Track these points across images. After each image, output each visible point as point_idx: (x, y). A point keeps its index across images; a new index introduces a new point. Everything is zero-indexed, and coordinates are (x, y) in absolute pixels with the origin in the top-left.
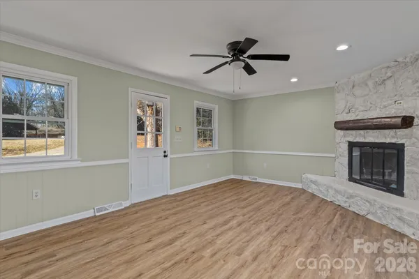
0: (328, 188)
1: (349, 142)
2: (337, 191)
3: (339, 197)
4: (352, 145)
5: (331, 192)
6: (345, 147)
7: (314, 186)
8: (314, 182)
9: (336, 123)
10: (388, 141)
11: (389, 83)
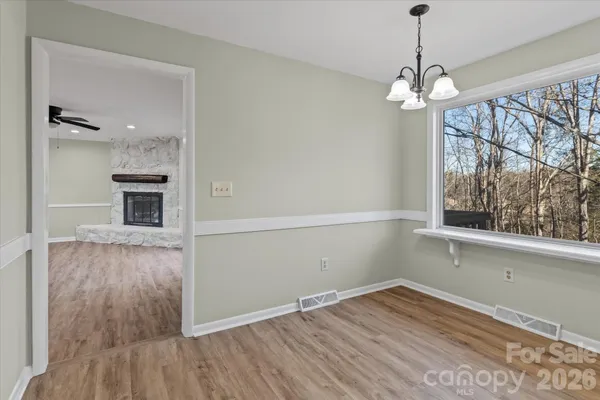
0: (108, 233)
1: (124, 192)
2: (118, 233)
3: (120, 238)
4: (126, 195)
5: (113, 235)
6: (121, 196)
7: (91, 235)
8: (93, 232)
9: (113, 176)
10: (154, 191)
11: (154, 151)
